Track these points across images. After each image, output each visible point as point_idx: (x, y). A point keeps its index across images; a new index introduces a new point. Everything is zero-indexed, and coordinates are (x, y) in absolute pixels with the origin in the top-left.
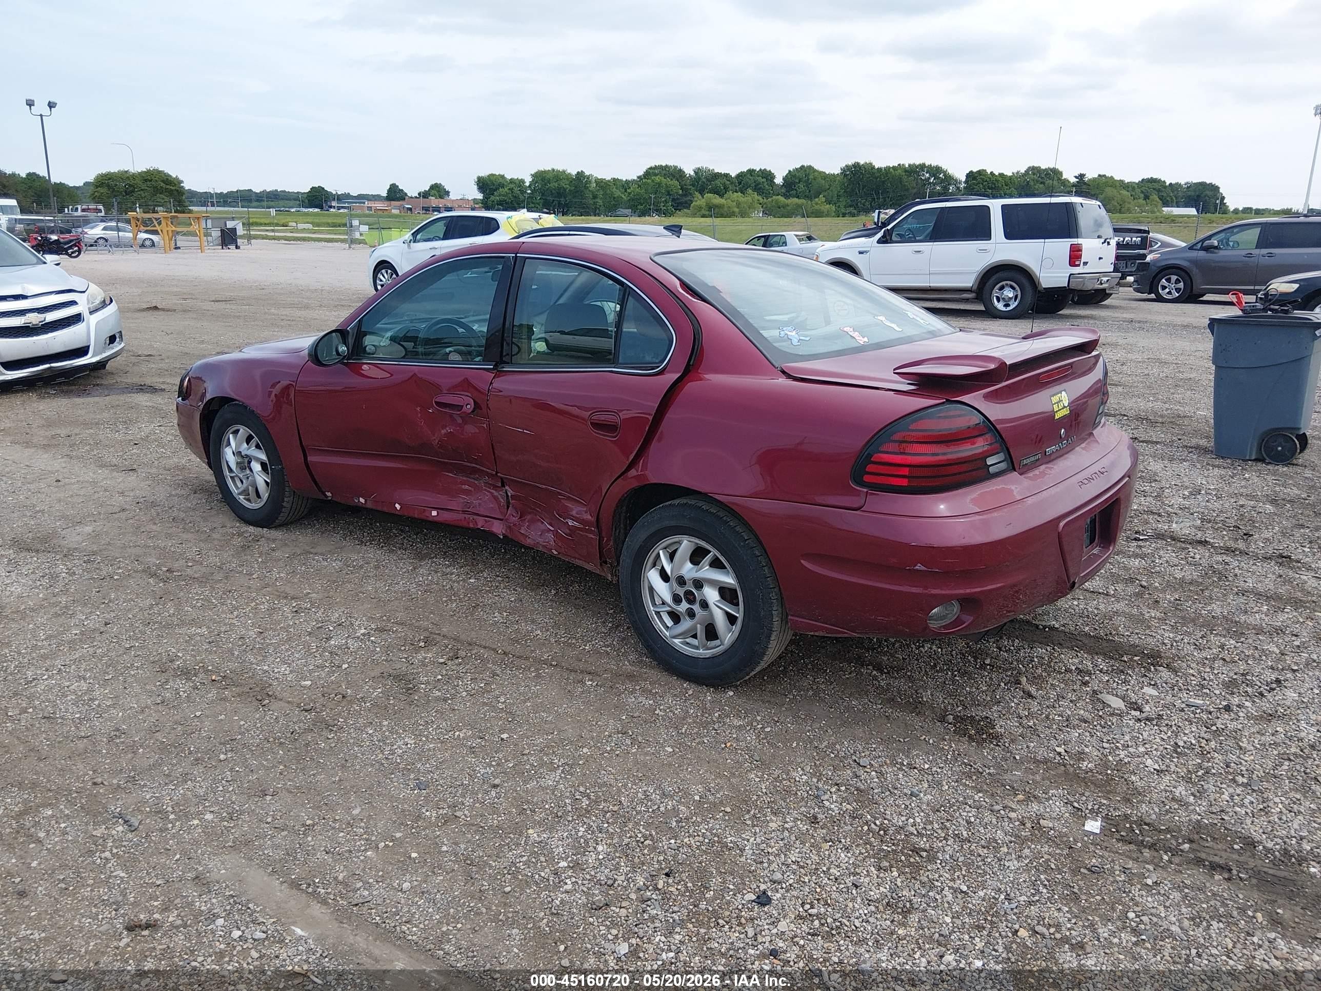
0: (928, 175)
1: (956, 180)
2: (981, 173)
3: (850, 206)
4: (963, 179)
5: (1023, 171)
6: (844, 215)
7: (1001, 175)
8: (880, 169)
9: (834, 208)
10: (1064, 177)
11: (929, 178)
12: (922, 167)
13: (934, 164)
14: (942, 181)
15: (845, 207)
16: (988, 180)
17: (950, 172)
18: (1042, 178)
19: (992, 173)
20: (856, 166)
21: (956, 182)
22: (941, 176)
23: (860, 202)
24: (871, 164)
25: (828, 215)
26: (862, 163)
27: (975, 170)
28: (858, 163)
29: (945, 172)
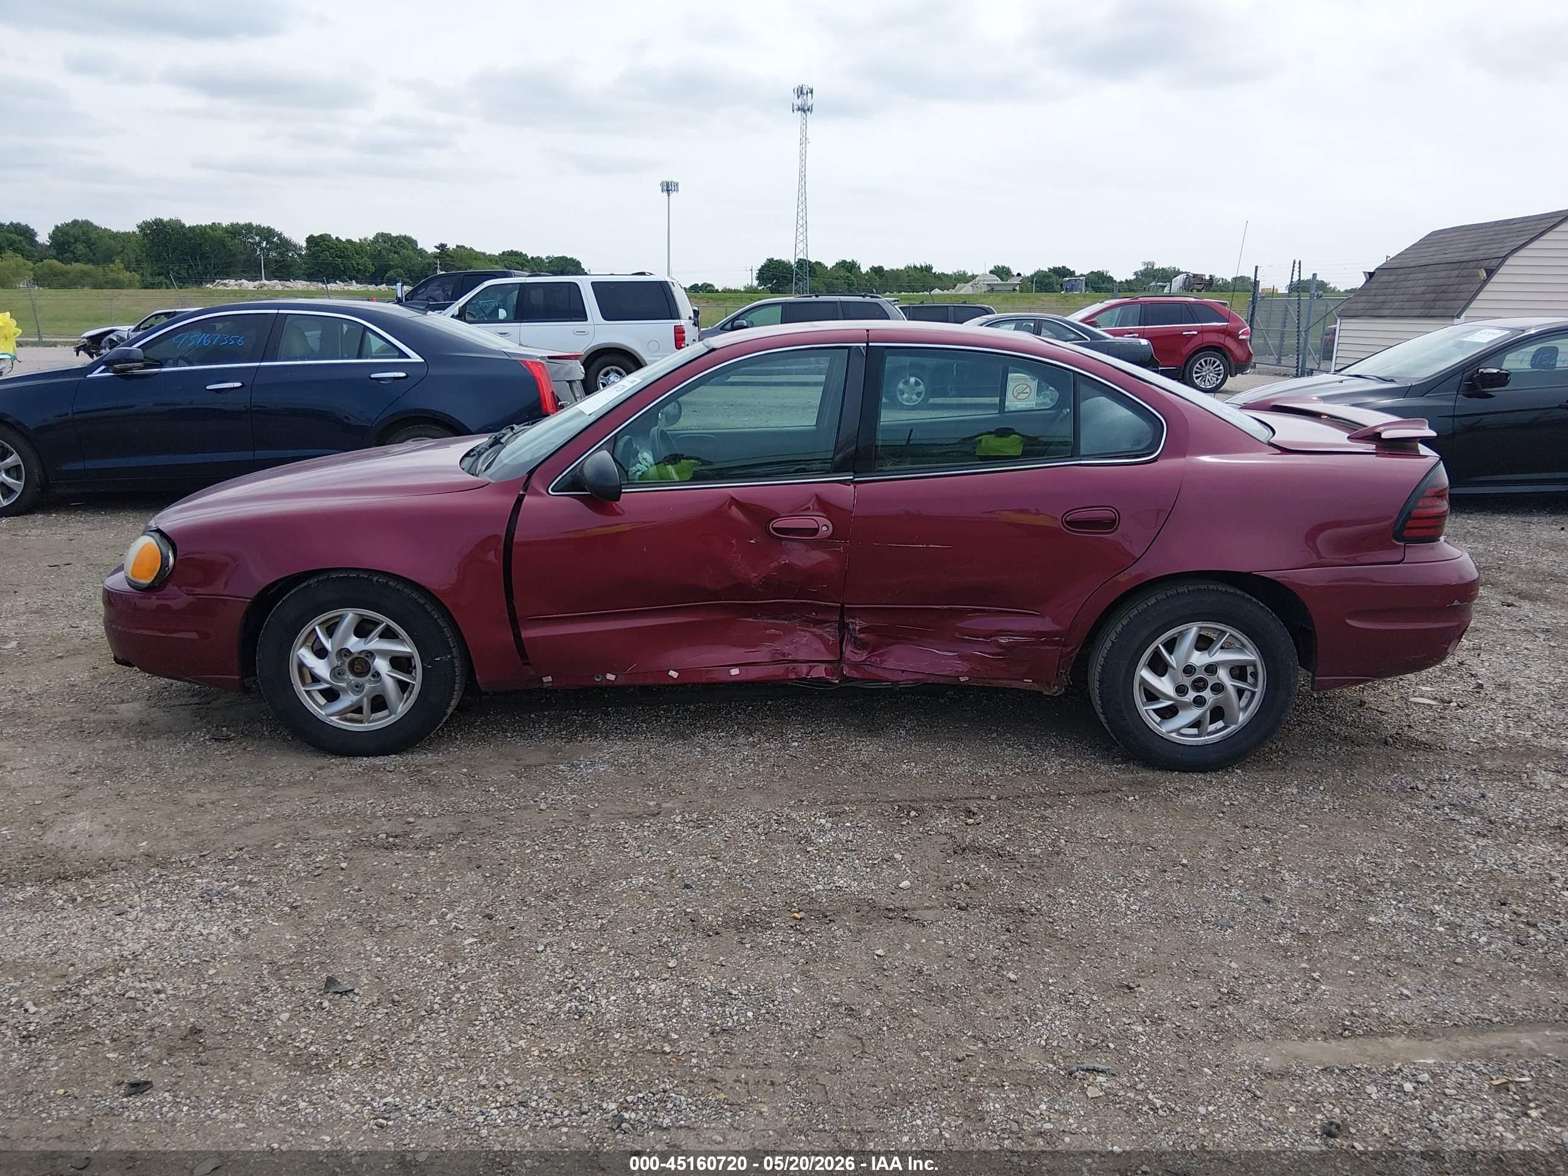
0: (257, 238)
1: (295, 246)
2: (324, 238)
3: (159, 274)
4: (304, 244)
5: (371, 237)
6: (152, 286)
7: (349, 241)
8: (192, 229)
9: (138, 277)
10: (420, 246)
11: (260, 243)
12: (249, 227)
13: (265, 224)
14: (277, 246)
15: (151, 275)
16: (335, 247)
17: (286, 235)
18: (395, 247)
19: (337, 238)
20: (158, 223)
21: (296, 248)
22: (275, 239)
23: (173, 270)
24: (178, 221)
25: (130, 285)
26: (166, 219)
27: (316, 235)
28: (161, 220)
29: (279, 235)
